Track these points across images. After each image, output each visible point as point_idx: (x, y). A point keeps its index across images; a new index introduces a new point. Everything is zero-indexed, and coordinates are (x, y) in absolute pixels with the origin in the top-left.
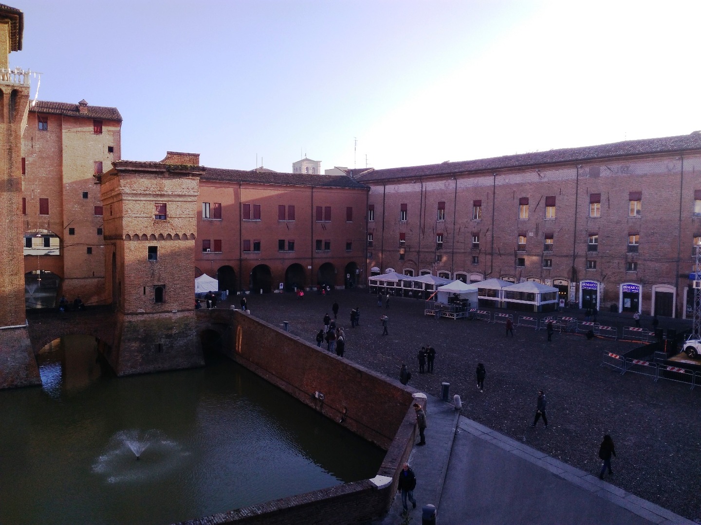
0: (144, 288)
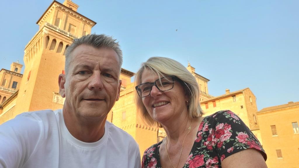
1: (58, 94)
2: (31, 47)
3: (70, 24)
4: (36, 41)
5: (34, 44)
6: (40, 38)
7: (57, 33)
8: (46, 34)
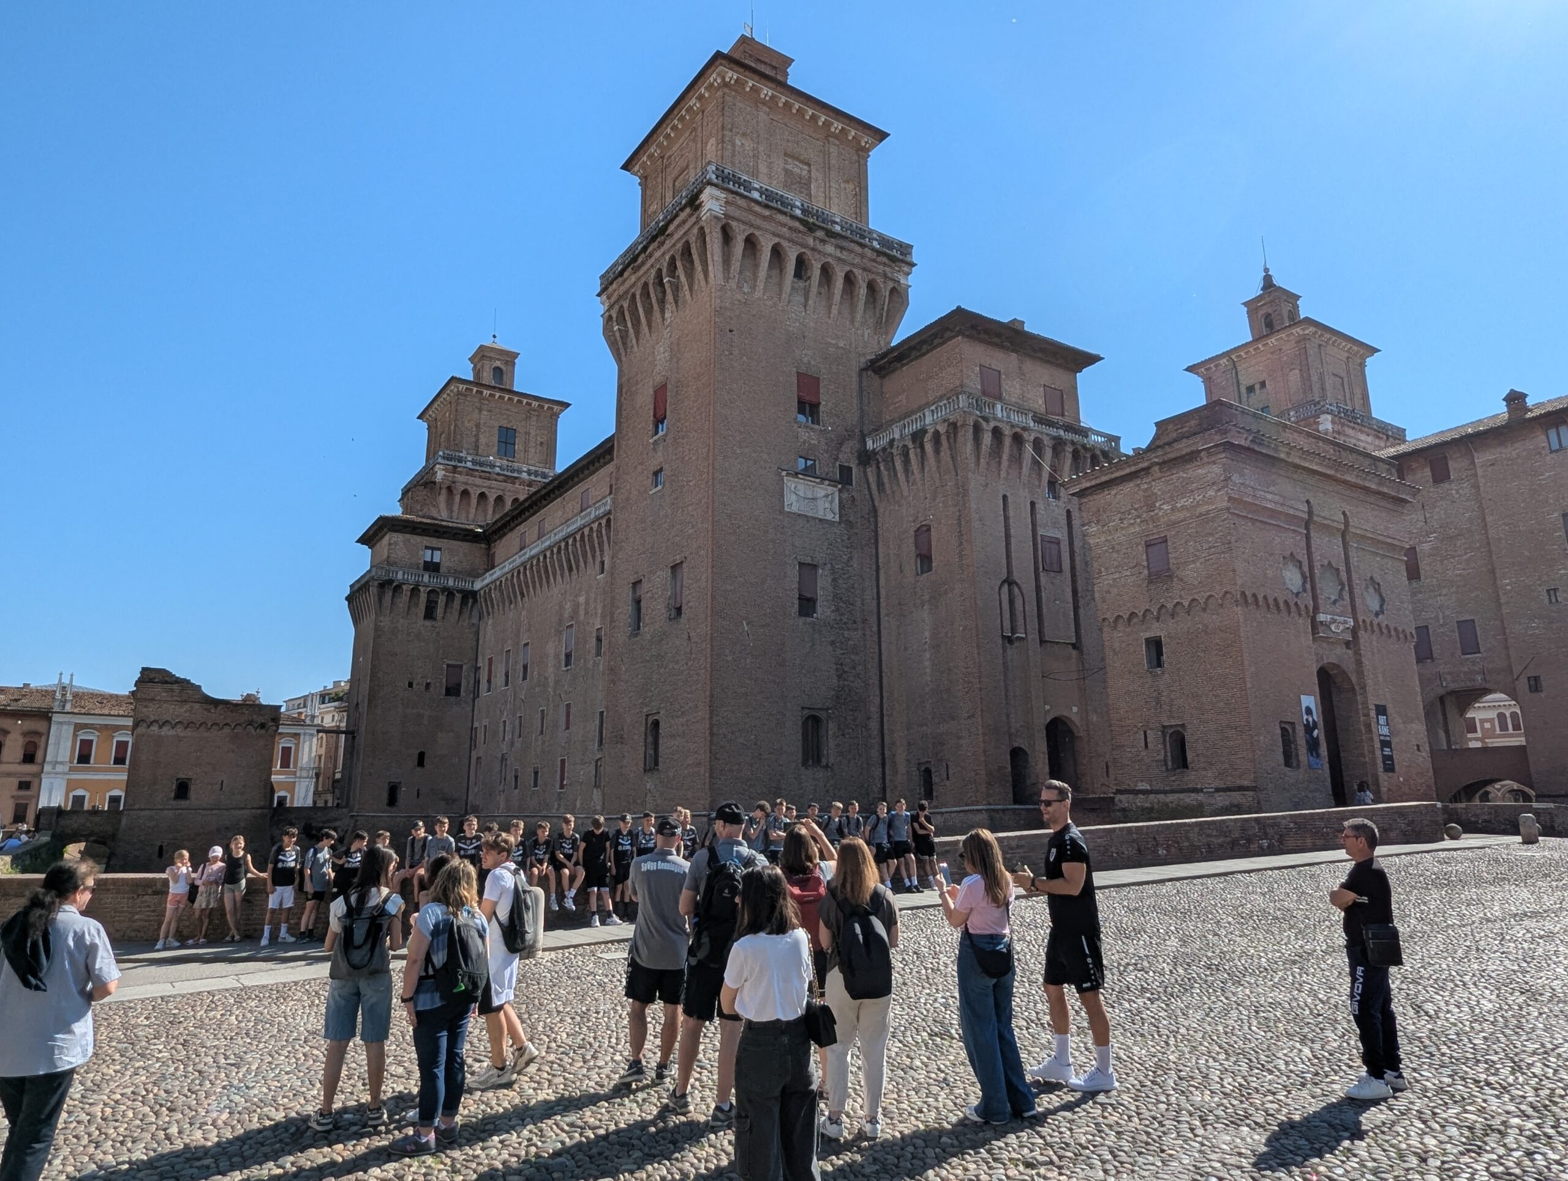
0: (1145, 733)
1: (797, 475)
2: (639, 279)
3: (786, 154)
4: (663, 254)
5: (652, 266)
6: (692, 239)
7: (757, 208)
8: (717, 218)
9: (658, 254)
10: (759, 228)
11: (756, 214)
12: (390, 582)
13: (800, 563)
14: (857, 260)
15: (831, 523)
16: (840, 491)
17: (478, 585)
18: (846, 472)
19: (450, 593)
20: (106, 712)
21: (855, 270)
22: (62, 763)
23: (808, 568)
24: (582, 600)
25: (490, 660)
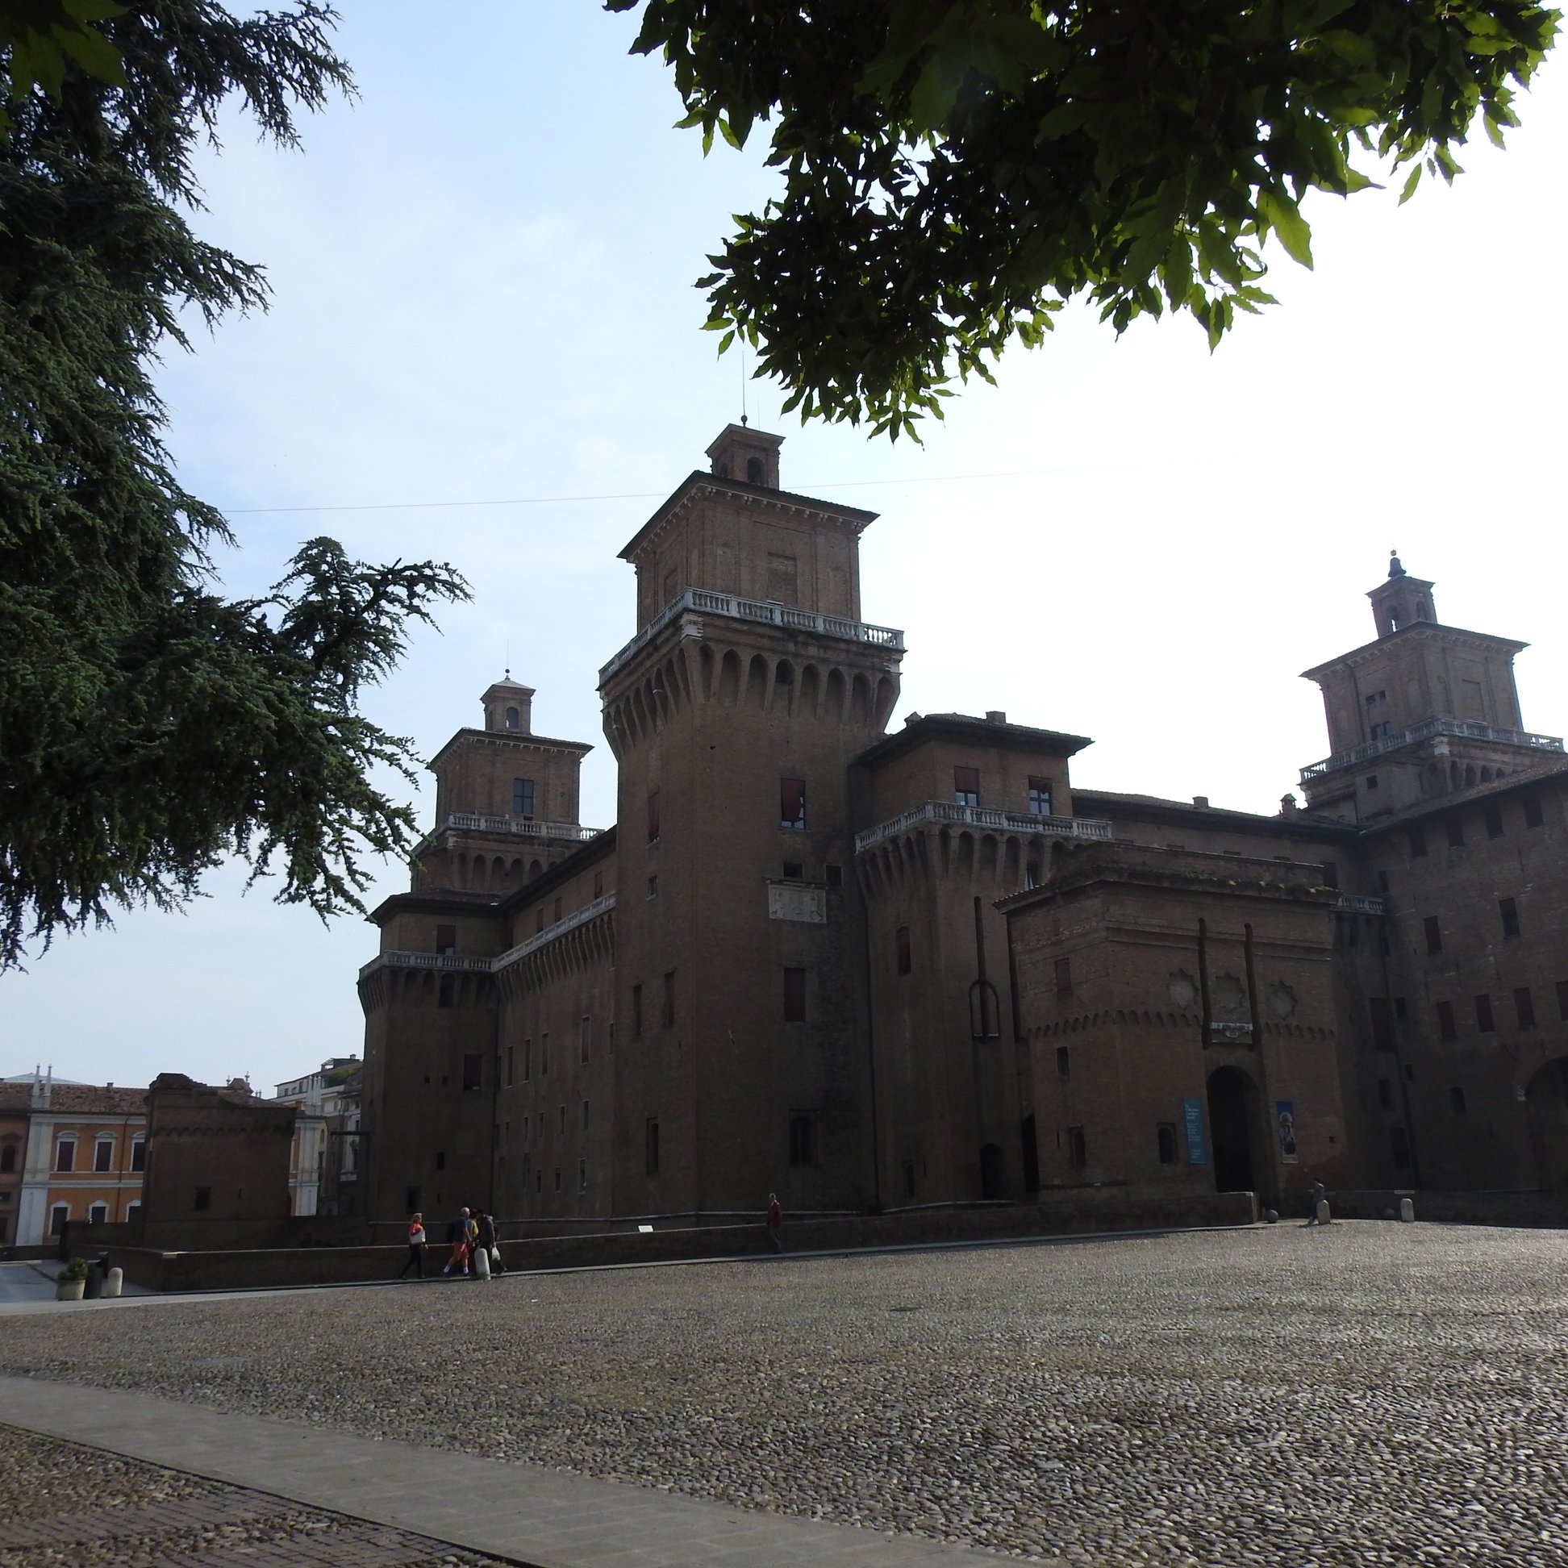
0: (1058, 1134)
1: (781, 882)
2: (633, 683)
3: (770, 554)
4: (652, 666)
5: (643, 675)
6: (675, 659)
7: (735, 625)
8: (695, 641)
9: (648, 664)
10: (737, 644)
11: (736, 631)
12: (401, 969)
13: (786, 969)
14: (842, 657)
15: (818, 926)
16: (828, 893)
17: (496, 966)
18: (834, 873)
19: (466, 976)
20: (86, 1109)
21: (841, 668)
22: (42, 1171)
23: (794, 974)
24: (597, 991)
25: (511, 1048)
